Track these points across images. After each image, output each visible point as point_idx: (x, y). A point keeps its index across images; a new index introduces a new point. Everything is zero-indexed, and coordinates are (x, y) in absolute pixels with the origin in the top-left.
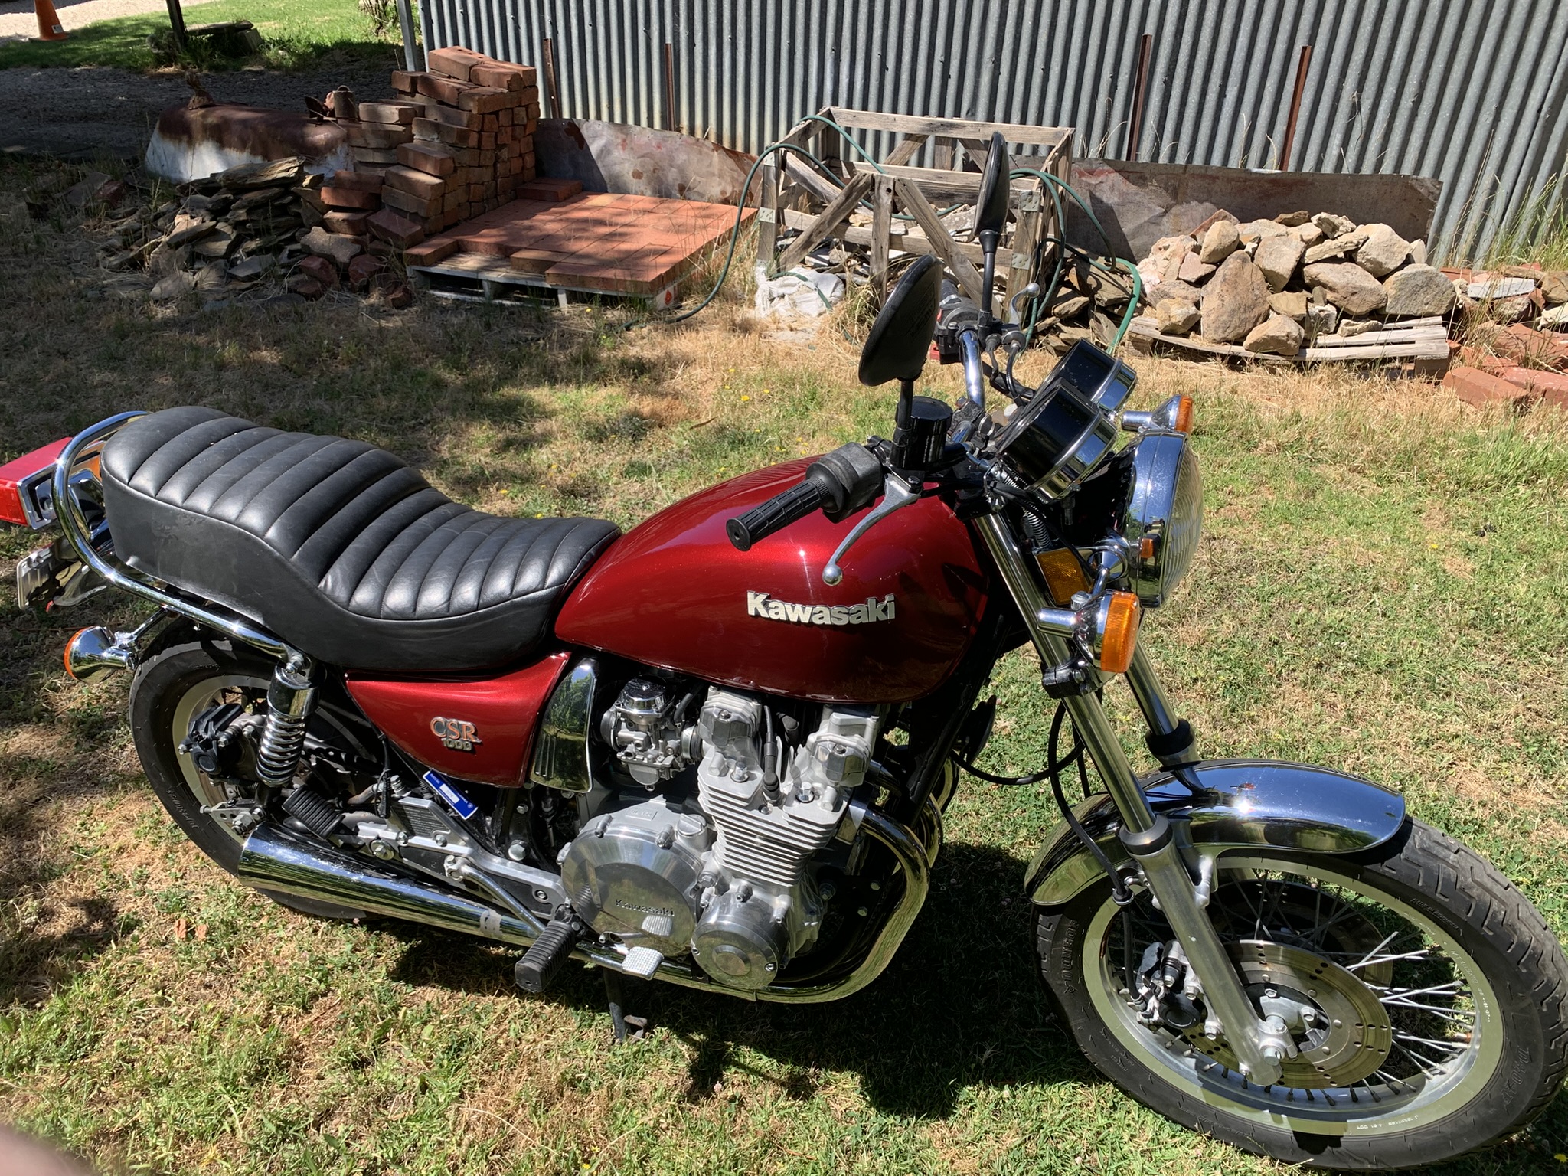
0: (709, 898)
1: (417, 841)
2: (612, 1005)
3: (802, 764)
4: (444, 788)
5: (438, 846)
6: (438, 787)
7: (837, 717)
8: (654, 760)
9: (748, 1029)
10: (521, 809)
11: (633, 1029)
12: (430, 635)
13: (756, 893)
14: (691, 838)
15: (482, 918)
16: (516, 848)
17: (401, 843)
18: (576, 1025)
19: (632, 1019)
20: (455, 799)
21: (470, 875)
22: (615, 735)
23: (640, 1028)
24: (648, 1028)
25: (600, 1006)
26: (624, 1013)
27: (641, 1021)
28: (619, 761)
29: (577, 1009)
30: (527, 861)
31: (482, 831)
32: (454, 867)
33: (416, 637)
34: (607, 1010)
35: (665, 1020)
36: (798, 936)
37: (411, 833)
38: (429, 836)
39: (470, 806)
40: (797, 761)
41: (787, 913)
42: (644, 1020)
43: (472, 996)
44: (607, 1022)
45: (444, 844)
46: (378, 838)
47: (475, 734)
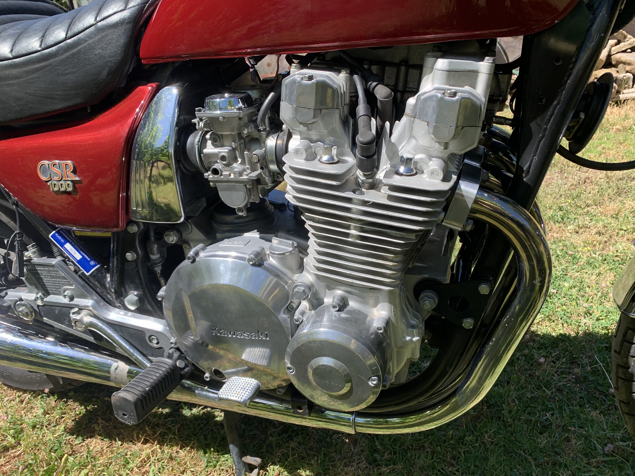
0: (303, 313)
1: (52, 298)
2: (231, 447)
3: (401, 138)
4: (68, 246)
5: (66, 301)
6: (62, 245)
7: (442, 63)
8: (241, 174)
9: (346, 465)
10: (129, 256)
11: (251, 468)
12: (28, 73)
13: (353, 304)
14: (282, 257)
15: (113, 369)
16: (132, 296)
17: (39, 303)
18: (204, 466)
19: (250, 459)
20: (78, 256)
21: (91, 324)
22: (200, 152)
23: (256, 467)
24: (263, 467)
25: (223, 449)
26: (243, 453)
27: (255, 461)
28: (207, 181)
29: (205, 453)
30: (142, 310)
31: (103, 285)
32: (78, 317)
33: (16, 77)
34: (228, 452)
35: (277, 460)
36: (399, 354)
37: (47, 293)
38: (59, 294)
39: (92, 263)
40: (394, 138)
41: (388, 323)
42: (259, 460)
43: (125, 445)
44: (230, 462)
45: (72, 299)
46: (21, 300)
47: (74, 172)
